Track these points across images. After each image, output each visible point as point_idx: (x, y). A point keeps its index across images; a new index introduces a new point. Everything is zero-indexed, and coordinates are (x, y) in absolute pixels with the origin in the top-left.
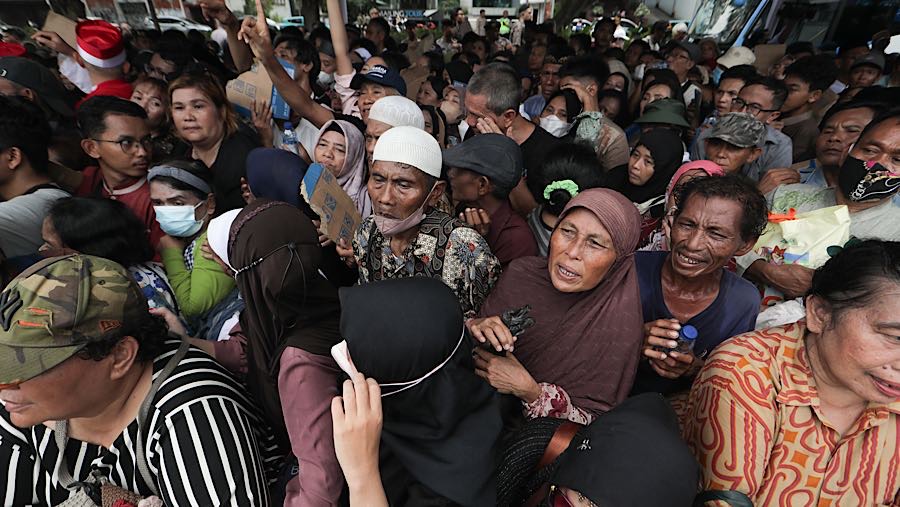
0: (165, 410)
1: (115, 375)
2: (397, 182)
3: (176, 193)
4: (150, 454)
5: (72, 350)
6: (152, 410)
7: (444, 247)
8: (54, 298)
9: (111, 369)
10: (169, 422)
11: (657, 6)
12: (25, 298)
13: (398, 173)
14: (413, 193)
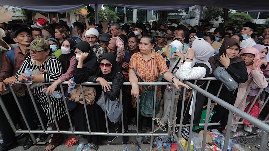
0: (50, 59)
1: (47, 54)
2: (91, 38)
3: (54, 43)
4: (47, 65)
5: (43, 49)
6: (49, 59)
7: (97, 51)
8: (41, 42)
9: (46, 53)
10: (51, 61)
11: (185, 23)
12: (38, 42)
13: (91, 36)
14: (94, 39)
